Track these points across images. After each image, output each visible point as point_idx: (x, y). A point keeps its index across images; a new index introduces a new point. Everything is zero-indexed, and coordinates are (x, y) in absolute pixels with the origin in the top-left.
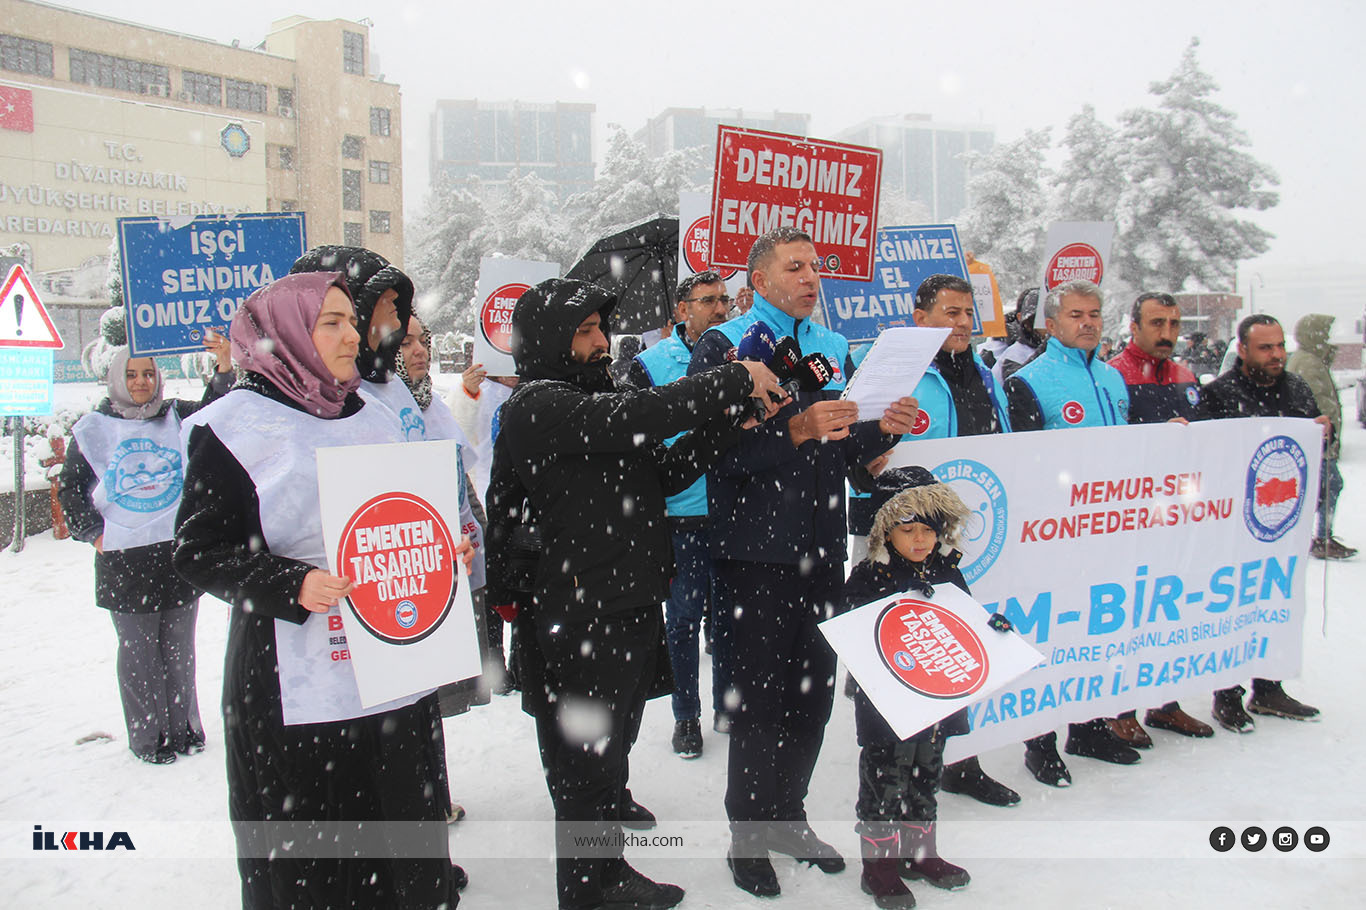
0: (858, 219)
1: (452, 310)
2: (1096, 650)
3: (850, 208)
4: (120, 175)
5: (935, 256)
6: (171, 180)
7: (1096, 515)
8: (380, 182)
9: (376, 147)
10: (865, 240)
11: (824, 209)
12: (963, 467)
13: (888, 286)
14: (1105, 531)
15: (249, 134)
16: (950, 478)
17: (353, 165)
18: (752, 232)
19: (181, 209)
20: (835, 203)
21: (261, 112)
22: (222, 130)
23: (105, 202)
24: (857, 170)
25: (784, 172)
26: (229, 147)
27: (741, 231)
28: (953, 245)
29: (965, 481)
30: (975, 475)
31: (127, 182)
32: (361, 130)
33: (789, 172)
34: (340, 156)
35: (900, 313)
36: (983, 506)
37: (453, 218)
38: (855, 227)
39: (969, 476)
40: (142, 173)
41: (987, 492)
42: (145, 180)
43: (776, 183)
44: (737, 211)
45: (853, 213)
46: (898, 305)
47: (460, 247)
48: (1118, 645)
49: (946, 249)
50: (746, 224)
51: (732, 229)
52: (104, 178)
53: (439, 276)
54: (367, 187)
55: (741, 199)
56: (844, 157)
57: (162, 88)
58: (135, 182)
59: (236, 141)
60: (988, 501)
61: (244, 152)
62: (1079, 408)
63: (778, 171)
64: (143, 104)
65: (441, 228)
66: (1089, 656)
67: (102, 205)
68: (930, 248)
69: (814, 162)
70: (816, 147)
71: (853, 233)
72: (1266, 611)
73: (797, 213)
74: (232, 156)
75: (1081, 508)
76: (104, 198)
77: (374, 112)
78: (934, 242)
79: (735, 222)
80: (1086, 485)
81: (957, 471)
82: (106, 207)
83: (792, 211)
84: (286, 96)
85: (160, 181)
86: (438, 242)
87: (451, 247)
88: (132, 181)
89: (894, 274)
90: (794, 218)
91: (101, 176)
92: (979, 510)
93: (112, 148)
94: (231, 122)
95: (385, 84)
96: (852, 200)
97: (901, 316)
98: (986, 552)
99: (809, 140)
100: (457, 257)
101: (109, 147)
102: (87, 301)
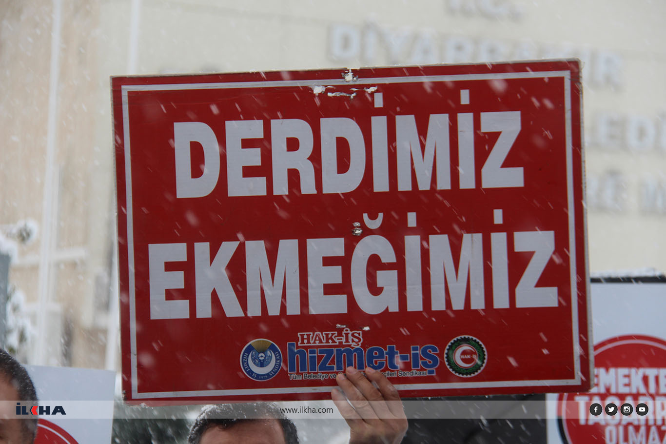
3: (498, 216)
10: (554, 291)
11: (425, 230)
18: (232, 309)
24: (505, 125)
25: (301, 160)
27: (204, 311)
33: (316, 157)
43: (281, 188)
44: (188, 267)
45: (510, 227)
50: (214, 294)
51: (179, 310)
55: (190, 238)
56: (465, 97)
63: (282, 161)
69: (379, 124)
70: (382, 88)
73: (350, 249)
79: (188, 292)
83: (335, 246)
90: (344, 262)
96: (500, 196)
99: (357, 73)
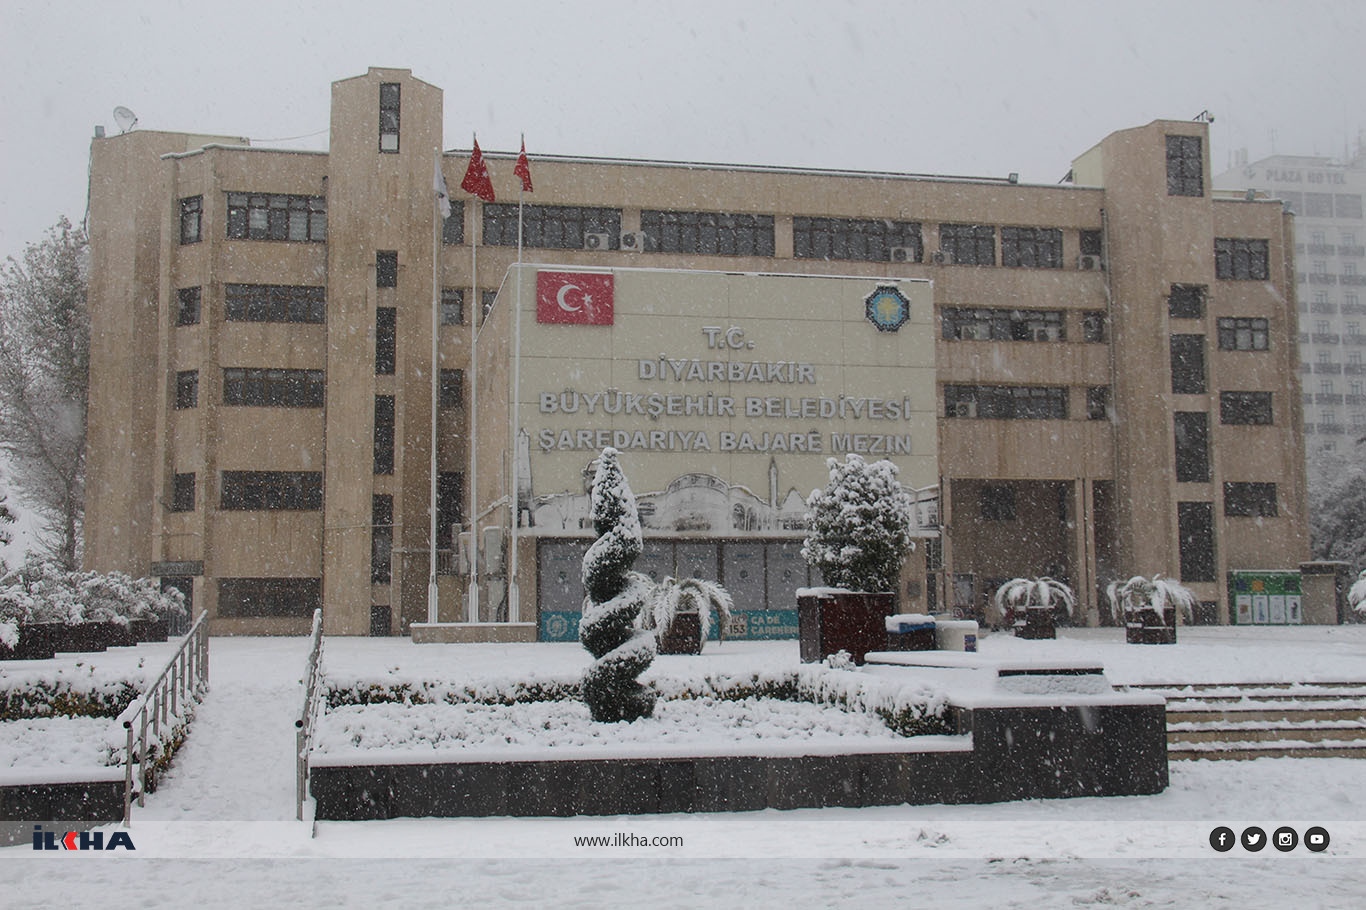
4: (722, 368)
6: (791, 369)
8: (1253, 349)
15: (908, 299)
17: (1190, 327)
19: (805, 407)
21: (1054, 266)
22: (869, 295)
23: (700, 405)
26: (878, 319)
31: (731, 378)
32: (1205, 276)
34: (1165, 316)
40: (751, 364)
42: (756, 373)
52: (701, 374)
54: (1214, 359)
57: (909, 252)
58: (742, 376)
59: (887, 307)
61: (900, 324)
64: (756, 274)
67: (697, 409)
76: (701, 401)
77: (1221, 247)
82: (701, 410)
84: (1092, 241)
85: (777, 372)
88: (737, 375)
91: (696, 372)
93: (712, 335)
94: (881, 284)
95: (1261, 203)
101: (708, 334)
102: (672, 534)
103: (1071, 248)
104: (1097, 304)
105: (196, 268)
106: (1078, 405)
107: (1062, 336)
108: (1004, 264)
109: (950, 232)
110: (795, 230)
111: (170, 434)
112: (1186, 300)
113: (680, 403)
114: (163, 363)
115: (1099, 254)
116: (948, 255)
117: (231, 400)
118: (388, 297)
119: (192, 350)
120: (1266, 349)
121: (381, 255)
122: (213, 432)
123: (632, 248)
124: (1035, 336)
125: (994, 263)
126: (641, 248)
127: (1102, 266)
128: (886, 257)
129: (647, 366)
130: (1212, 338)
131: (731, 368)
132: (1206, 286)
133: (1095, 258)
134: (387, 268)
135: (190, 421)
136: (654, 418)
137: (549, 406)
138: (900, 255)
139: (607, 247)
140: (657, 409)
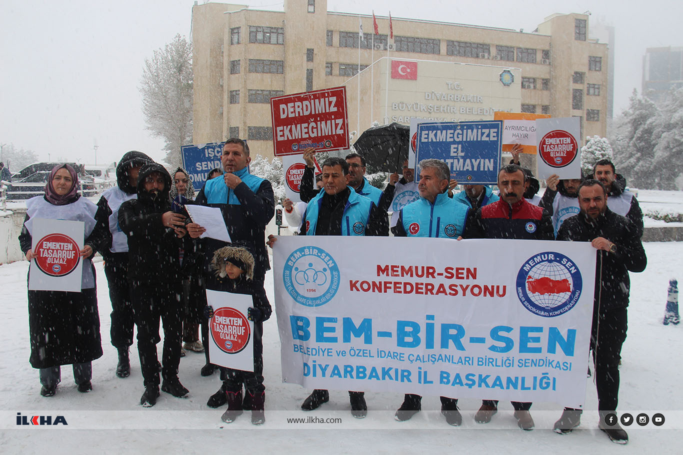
0: (338, 121)
1: (634, 162)
2: (401, 355)
4: (453, 96)
5: (485, 138)
6: (475, 98)
7: (395, 283)
8: (594, 95)
9: (593, 77)
10: (342, 130)
12: (313, 250)
13: (452, 154)
14: (403, 292)
15: (513, 74)
16: (306, 254)
17: (578, 86)
18: (290, 138)
19: (479, 111)
20: (325, 117)
21: (533, 62)
22: (501, 73)
24: (334, 99)
26: (504, 81)
27: (286, 139)
28: (497, 133)
29: (314, 256)
30: (319, 254)
31: (455, 100)
32: (584, 69)
33: (302, 109)
34: (571, 82)
35: (455, 169)
36: (325, 270)
37: (637, 112)
38: (336, 125)
39: (316, 254)
40: (462, 95)
41: (326, 263)
42: (463, 98)
43: (297, 115)
44: (283, 131)
45: (335, 119)
46: (454, 166)
47: (641, 129)
48: (416, 356)
49: (492, 134)
52: (446, 98)
53: (628, 143)
54: (585, 98)
55: (283, 125)
56: (326, 95)
57: (486, 55)
58: (459, 100)
59: (507, 78)
60: (327, 267)
61: (510, 83)
62: (418, 226)
63: (297, 110)
65: (631, 118)
66: (398, 357)
67: (444, 110)
68: (482, 134)
69: (312, 102)
71: (336, 128)
72: (553, 361)
74: (505, 85)
75: (383, 278)
76: (445, 107)
77: (592, 59)
78: (486, 131)
80: (387, 266)
81: (309, 251)
84: (546, 54)
85: (470, 98)
86: (629, 125)
87: (636, 129)
88: (457, 99)
89: (457, 148)
91: (444, 97)
92: (322, 271)
93: (449, 85)
94: (505, 69)
95: (599, 44)
97: (455, 171)
98: (328, 292)
100: (638, 133)
103: (539, 56)
104: (547, 77)
105: (238, 53)
106: (539, 111)
107: (535, 87)
108: (517, 61)
109: (500, 48)
110: (447, 46)
111: (229, 112)
112: (579, 77)
113: (438, 108)
114: (225, 88)
115: (548, 59)
116: (499, 57)
117: (250, 101)
118: (311, 65)
119: (236, 83)
120: (599, 95)
121: (308, 50)
122: (245, 112)
123: (392, 50)
124: (526, 87)
125: (513, 60)
126: (395, 50)
127: (550, 63)
128: (477, 57)
129: (428, 95)
130: (585, 91)
131: (455, 96)
132: (585, 73)
133: (547, 60)
134: (310, 54)
135: (237, 108)
136: (430, 113)
137: (395, 108)
138: (483, 57)
139: (383, 49)
140: (431, 110)
